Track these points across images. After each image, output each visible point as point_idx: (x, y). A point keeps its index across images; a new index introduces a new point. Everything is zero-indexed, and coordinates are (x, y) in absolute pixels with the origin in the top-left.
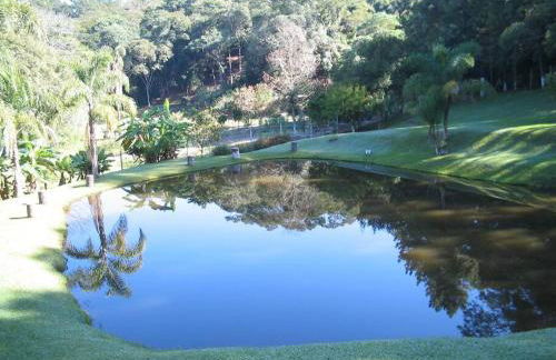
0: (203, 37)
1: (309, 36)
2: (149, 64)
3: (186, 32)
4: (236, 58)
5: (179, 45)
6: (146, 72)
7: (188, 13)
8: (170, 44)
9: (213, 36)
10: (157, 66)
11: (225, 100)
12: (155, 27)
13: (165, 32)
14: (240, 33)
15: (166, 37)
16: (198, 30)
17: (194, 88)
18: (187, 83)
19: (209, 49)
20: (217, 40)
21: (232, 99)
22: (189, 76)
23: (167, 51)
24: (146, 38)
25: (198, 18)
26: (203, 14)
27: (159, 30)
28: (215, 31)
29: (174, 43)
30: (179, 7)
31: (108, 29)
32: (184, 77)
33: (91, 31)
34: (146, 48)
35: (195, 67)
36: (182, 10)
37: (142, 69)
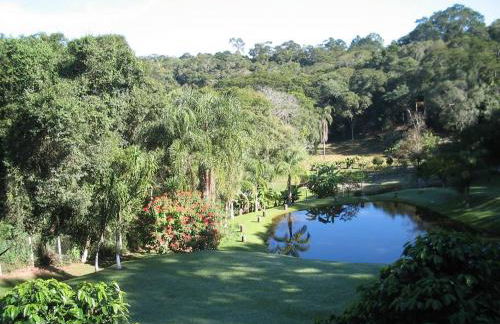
0: (395, 91)
1: (470, 97)
2: (354, 110)
3: (383, 86)
4: (422, 103)
5: (377, 96)
6: (351, 116)
7: (386, 71)
8: (370, 95)
9: (403, 90)
10: (360, 112)
12: (360, 82)
13: (368, 85)
14: (425, 86)
15: (369, 90)
16: (392, 85)
17: (388, 127)
18: (382, 124)
19: (400, 99)
20: (405, 93)
22: (384, 118)
23: (368, 100)
24: (353, 91)
25: (393, 75)
26: (397, 71)
27: (364, 84)
28: (404, 86)
29: (373, 94)
30: (381, 64)
31: (326, 83)
32: (380, 119)
33: (315, 85)
34: (352, 98)
35: (388, 111)
36: (382, 68)
37: (348, 114)
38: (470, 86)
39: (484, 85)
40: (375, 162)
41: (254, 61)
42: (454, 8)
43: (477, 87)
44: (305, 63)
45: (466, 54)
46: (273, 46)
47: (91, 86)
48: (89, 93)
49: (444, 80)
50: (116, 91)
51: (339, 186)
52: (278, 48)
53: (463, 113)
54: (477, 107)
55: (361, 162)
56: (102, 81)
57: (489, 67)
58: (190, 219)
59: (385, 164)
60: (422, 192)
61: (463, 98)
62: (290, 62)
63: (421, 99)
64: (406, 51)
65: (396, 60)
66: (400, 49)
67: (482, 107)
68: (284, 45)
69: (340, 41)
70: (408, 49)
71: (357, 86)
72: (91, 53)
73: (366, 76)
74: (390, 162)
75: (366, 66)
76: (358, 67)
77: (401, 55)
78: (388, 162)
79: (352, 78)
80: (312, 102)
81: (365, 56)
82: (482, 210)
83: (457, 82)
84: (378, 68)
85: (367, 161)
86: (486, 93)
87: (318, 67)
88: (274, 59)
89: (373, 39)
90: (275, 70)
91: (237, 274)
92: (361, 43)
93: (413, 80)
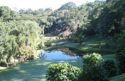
1: (76, 23)
2: (49, 26)
3: (55, 20)
4: (64, 24)
5: (54, 22)
6: (48, 27)
7: (56, 17)
9: (60, 21)
10: (50, 26)
11: (61, 34)
13: (52, 20)
14: (65, 20)
15: (52, 21)
16: (57, 20)
17: (57, 30)
19: (59, 23)
20: (61, 22)
21: (62, 34)
22: (56, 28)
23: (52, 24)
24: (48, 21)
25: (58, 18)
26: (59, 17)
27: (51, 20)
28: (60, 20)
29: (53, 22)
30: (54, 15)
31: (41, 19)
32: (55, 28)
33: (39, 20)
34: (48, 23)
35: (57, 26)
36: (55, 16)
37: (47, 27)
38: (76, 20)
39: (79, 20)
40: (56, 38)
41: (21, 13)
42: (70, 2)
43: (77, 21)
44: (34, 14)
45: (75, 13)
46: (25, 10)
47: (4, 19)
48: (3, 21)
49: (70, 19)
50: (10, 21)
51: (52, 44)
52: (27, 10)
53: (75, 26)
54: (77, 25)
55: (53, 38)
56: (7, 18)
57: (80, 16)
58: (29, 53)
59: (59, 39)
60: (71, 44)
61: (75, 23)
62: (30, 14)
63: (64, 23)
64: (60, 12)
65: (58, 14)
66: (59, 11)
67: (78, 25)
68: (28, 9)
69: (42, 9)
70: (61, 12)
71: (49, 20)
72: (4, 11)
73: (51, 18)
74: (60, 38)
75: (51, 15)
76: (49, 16)
77: (59, 13)
78: (59, 38)
79: (48, 18)
80: (38, 24)
81: (50, 13)
82: (85, 47)
83: (73, 19)
84: (54, 16)
85: (54, 38)
86: (79, 22)
87: (38, 15)
88: (26, 13)
89: (50, 9)
90: (27, 16)
91: (46, 64)
92: (47, 10)
93: (62, 19)
